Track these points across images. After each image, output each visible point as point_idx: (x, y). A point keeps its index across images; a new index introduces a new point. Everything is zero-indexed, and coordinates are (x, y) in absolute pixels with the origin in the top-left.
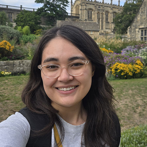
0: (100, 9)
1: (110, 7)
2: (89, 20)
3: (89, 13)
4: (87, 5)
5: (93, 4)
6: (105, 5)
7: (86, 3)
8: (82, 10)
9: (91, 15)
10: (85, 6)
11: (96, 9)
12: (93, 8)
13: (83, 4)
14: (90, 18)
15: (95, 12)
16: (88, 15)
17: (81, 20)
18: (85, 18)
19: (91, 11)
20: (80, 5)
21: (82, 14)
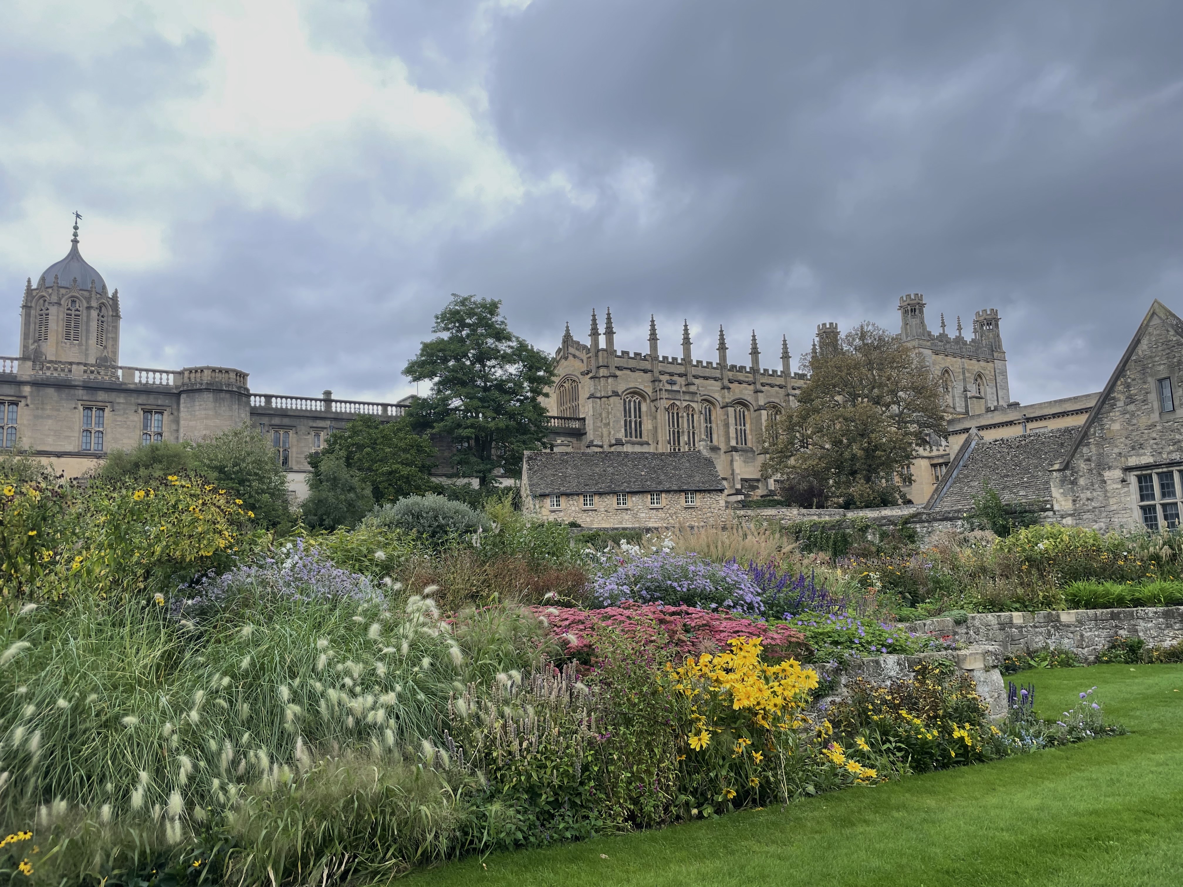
0: (675, 388)
1: (715, 379)
2: (633, 444)
3: (627, 412)
4: (618, 373)
5: (645, 371)
6: (694, 371)
7: (616, 367)
8: (600, 398)
9: (638, 420)
10: (610, 380)
11: (661, 390)
12: (645, 387)
13: (603, 372)
14: (636, 430)
15: (655, 403)
16: (626, 421)
17: (596, 446)
18: (612, 432)
19: (637, 401)
20: (587, 374)
21: (601, 414)
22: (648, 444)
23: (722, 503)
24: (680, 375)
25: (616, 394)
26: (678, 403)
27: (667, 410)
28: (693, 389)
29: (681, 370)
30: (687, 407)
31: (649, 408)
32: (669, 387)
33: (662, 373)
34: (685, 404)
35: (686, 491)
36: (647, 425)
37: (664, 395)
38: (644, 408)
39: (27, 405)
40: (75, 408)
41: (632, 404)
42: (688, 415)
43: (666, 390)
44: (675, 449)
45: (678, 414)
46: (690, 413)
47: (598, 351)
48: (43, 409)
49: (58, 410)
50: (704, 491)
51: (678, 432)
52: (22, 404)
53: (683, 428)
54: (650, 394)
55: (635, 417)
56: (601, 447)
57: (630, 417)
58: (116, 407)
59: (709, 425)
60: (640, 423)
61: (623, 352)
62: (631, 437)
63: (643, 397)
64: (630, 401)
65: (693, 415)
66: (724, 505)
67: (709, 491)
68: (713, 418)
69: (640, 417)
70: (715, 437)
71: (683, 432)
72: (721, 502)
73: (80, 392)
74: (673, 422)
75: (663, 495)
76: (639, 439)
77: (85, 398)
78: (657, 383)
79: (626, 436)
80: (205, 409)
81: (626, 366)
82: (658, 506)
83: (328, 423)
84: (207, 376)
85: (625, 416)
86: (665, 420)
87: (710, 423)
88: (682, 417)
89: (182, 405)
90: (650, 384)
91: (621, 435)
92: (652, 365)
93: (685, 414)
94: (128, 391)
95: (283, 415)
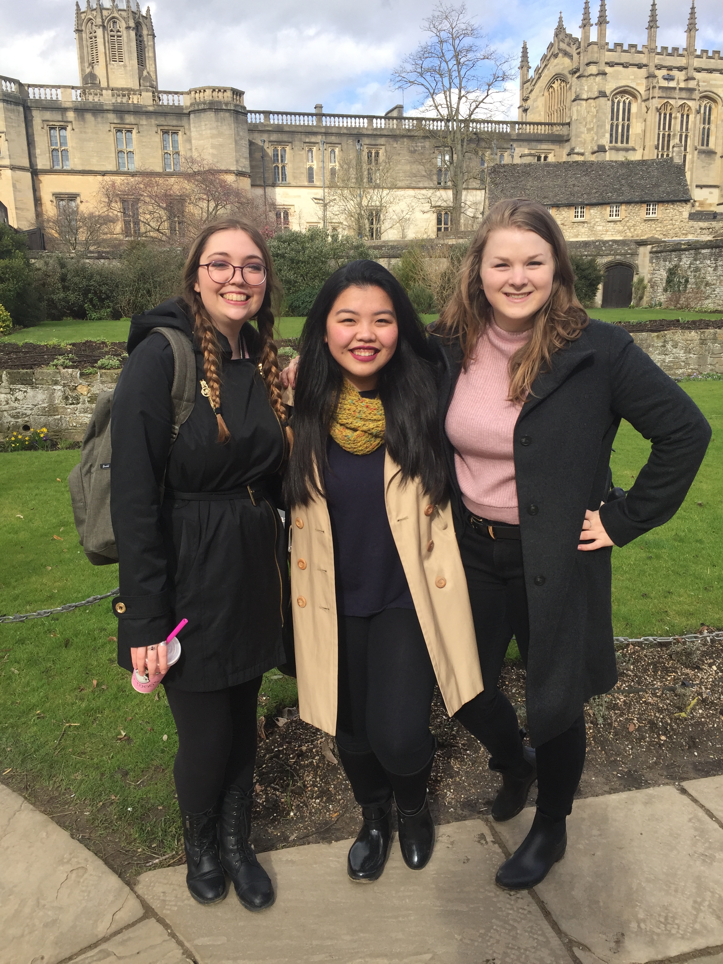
0: (672, 84)
1: (721, 72)
2: (617, 149)
3: (614, 115)
4: (608, 69)
5: (640, 66)
6: (697, 63)
7: (606, 63)
8: (587, 100)
9: (626, 123)
10: (599, 79)
11: (654, 87)
12: (638, 84)
13: (593, 69)
14: (623, 135)
15: (647, 102)
16: (612, 125)
17: (578, 154)
18: (595, 138)
19: (627, 102)
20: (575, 72)
21: (585, 119)
22: (634, 149)
23: (686, 215)
24: (680, 69)
25: (602, 94)
26: (672, 101)
27: (658, 110)
28: (692, 84)
29: (682, 62)
30: (682, 106)
31: (640, 108)
32: (665, 84)
33: (659, 67)
34: (681, 102)
35: (648, 203)
36: (636, 128)
37: (657, 93)
38: (634, 108)
39: (73, 129)
40: (110, 131)
41: (621, 105)
42: (682, 115)
43: (660, 88)
44: (662, 155)
45: (671, 115)
46: (686, 113)
47: (590, 44)
48: (85, 132)
49: (97, 133)
50: (668, 202)
51: (669, 135)
52: (69, 128)
53: (674, 130)
54: (642, 91)
55: (623, 119)
56: (582, 154)
57: (617, 119)
58: (141, 130)
59: (707, 126)
60: (628, 126)
61: (616, 45)
62: (616, 142)
63: (635, 97)
64: (619, 102)
65: (688, 116)
66: (687, 216)
67: (673, 202)
68: (712, 118)
69: (629, 120)
70: (712, 139)
71: (674, 135)
72: (684, 213)
73: (111, 117)
74: (664, 124)
75: (623, 207)
76: (625, 145)
77: (115, 121)
78: (650, 79)
79: (611, 142)
80: (211, 129)
81: (617, 61)
82: (617, 218)
83: (318, 139)
84: (208, 96)
85: (612, 119)
86: (655, 122)
87: (709, 123)
88: (676, 118)
89: (192, 125)
90: (644, 81)
91: (605, 141)
92: (649, 58)
93: (679, 115)
94: (148, 114)
95: (279, 129)
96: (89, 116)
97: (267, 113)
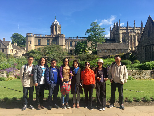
4: (121, 30)
13: (118, 30)
21: (117, 37)
25: (120, 34)
28: (135, 32)
31: (127, 35)
37: (129, 33)
39: (41, 40)
40: (46, 40)
47: (118, 27)
58: (50, 40)
60: (125, 38)
61: (122, 27)
62: (123, 40)
85: (122, 37)
86: (129, 37)
87: (139, 37)
89: (57, 39)
92: (127, 28)
94: (51, 38)
95: (71, 40)
96: (43, 38)
97: (69, 37)
